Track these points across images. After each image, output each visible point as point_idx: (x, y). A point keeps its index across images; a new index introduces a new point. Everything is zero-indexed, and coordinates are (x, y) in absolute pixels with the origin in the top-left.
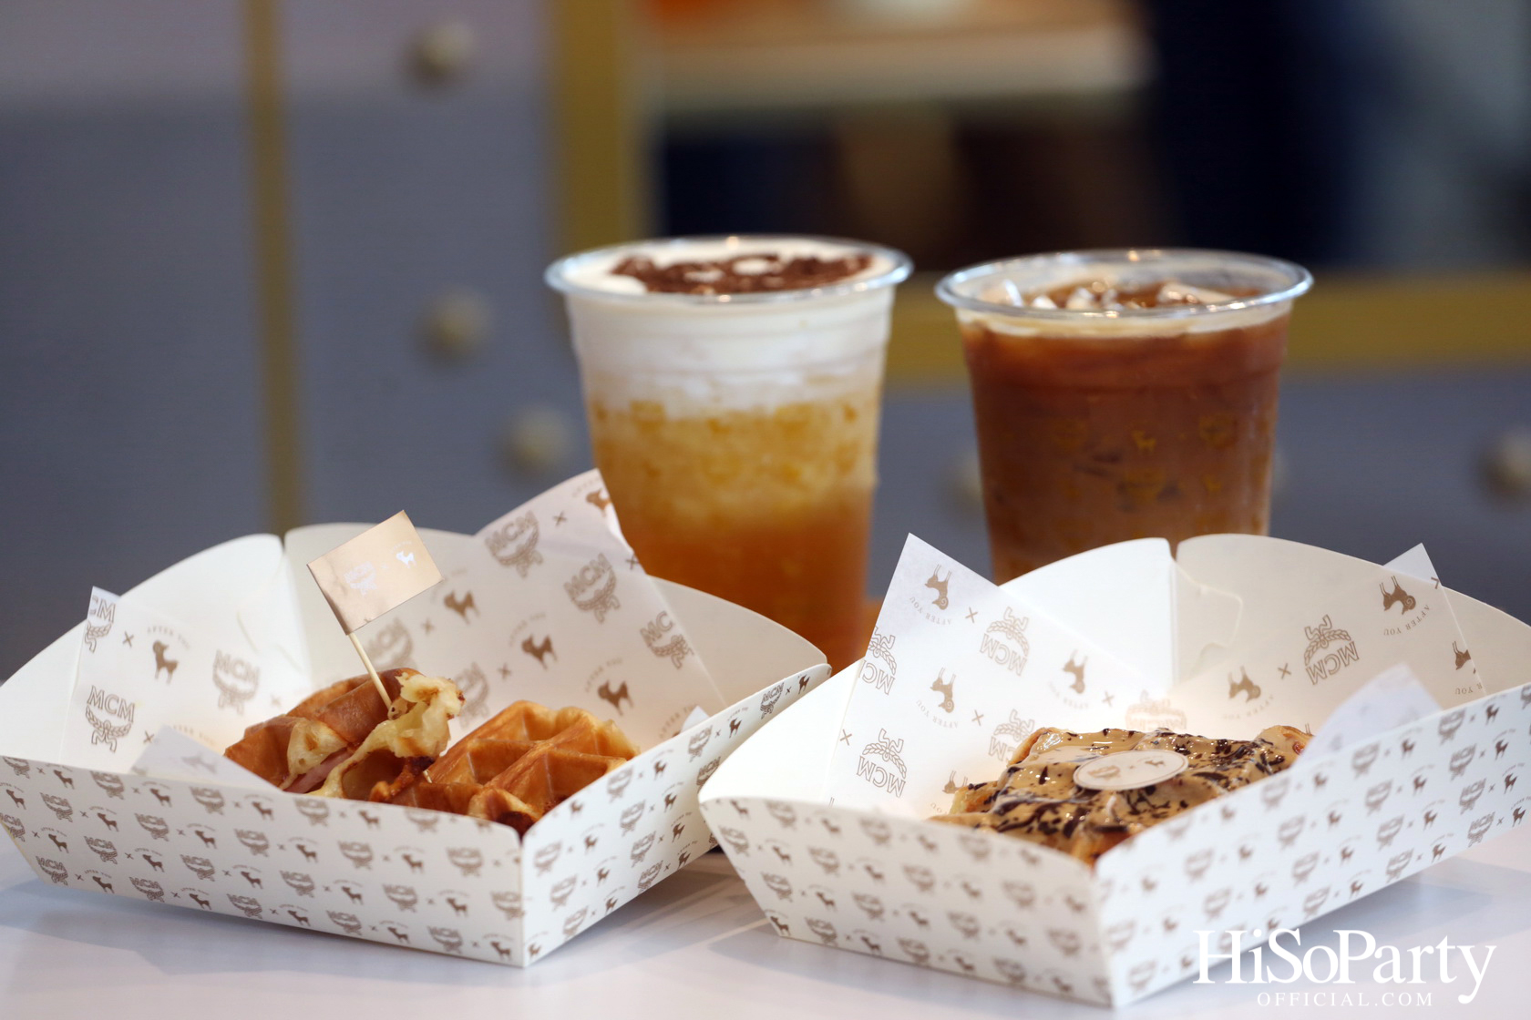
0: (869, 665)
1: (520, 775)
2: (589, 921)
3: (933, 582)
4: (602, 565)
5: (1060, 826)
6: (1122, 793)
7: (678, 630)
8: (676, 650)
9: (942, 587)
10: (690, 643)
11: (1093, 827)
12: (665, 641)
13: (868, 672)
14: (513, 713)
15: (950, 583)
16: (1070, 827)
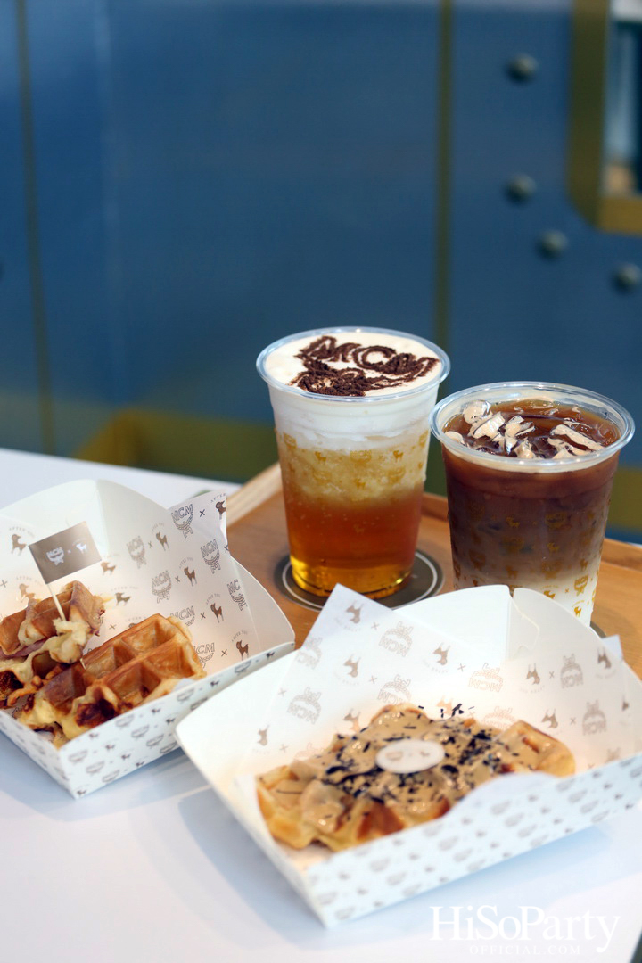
0: (303, 654)
1: (120, 675)
2: (122, 774)
3: (351, 609)
4: (214, 545)
5: (353, 791)
6: (396, 774)
7: (242, 591)
8: (240, 600)
9: (357, 612)
10: (246, 600)
11: (369, 796)
12: (236, 594)
13: (302, 658)
14: (151, 621)
15: (362, 610)
16: (359, 792)
